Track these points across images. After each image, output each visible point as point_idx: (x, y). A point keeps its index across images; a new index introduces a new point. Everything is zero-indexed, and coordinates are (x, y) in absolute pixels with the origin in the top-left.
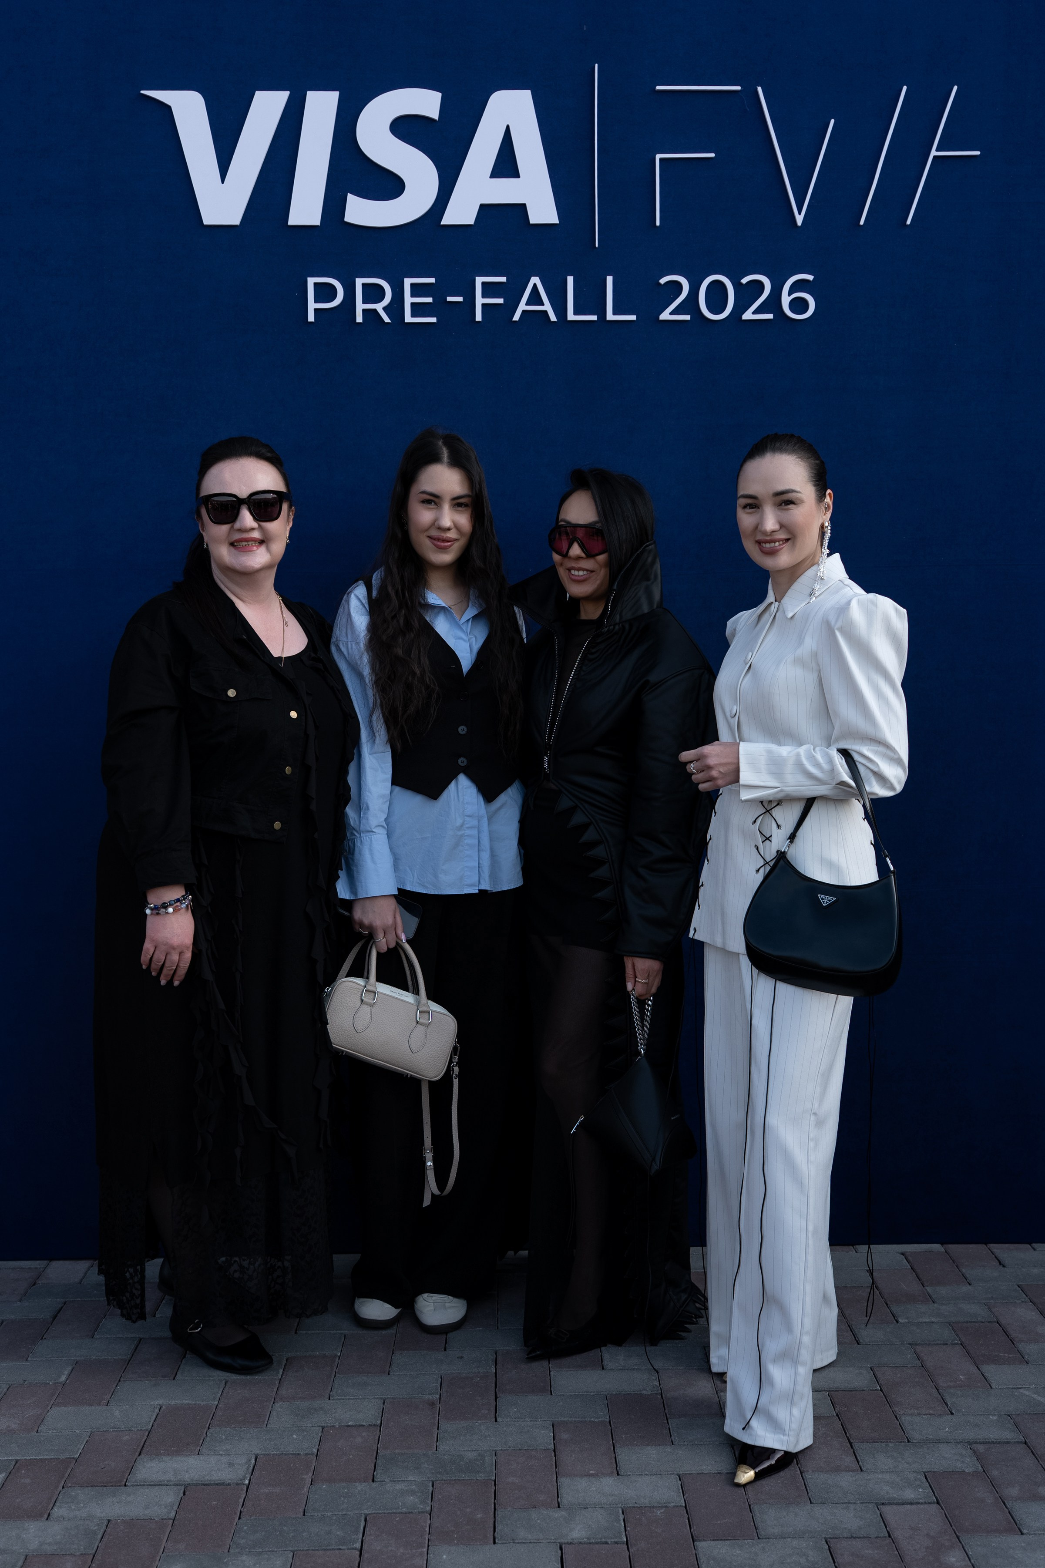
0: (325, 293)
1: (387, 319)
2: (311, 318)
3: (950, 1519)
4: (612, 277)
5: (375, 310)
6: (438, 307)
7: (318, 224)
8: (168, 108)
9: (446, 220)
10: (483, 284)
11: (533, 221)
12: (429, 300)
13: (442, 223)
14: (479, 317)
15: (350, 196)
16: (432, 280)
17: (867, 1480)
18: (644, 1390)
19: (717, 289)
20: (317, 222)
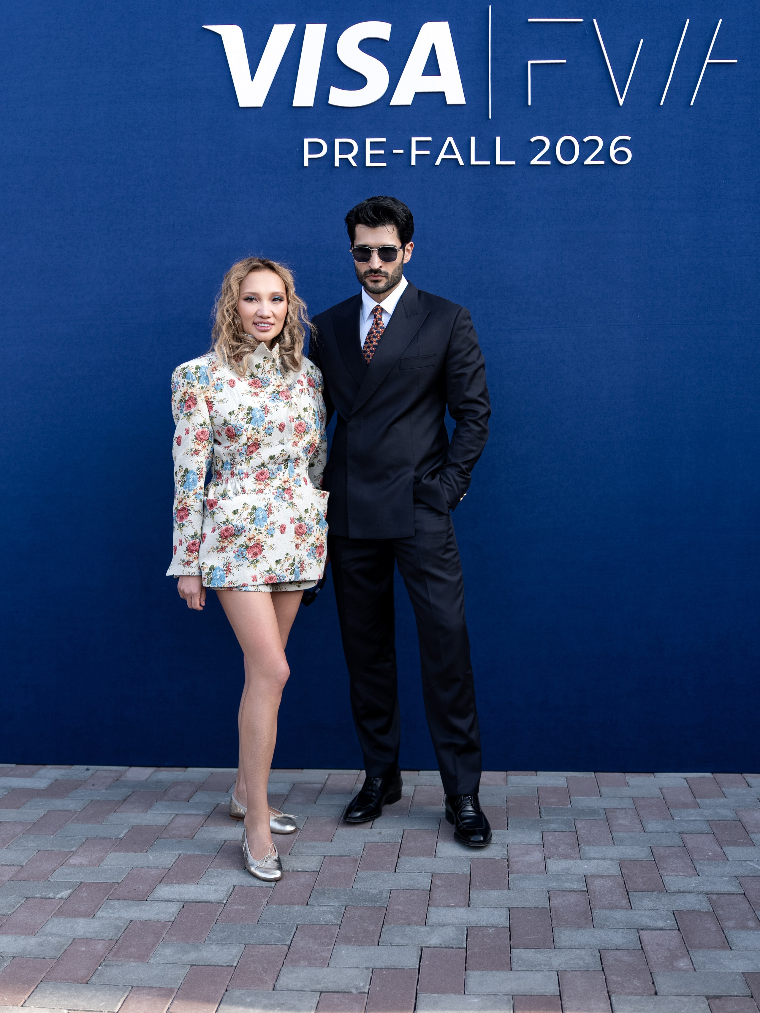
0: (315, 148)
1: (354, 164)
2: (306, 164)
3: (685, 940)
4: (499, 137)
5: (347, 159)
6: (388, 156)
7: (312, 105)
8: (220, 36)
9: (394, 101)
10: (417, 142)
11: (449, 101)
12: (382, 152)
13: (392, 103)
14: (413, 163)
15: (332, 87)
16: (384, 140)
17: (634, 914)
18: (497, 856)
19: (568, 145)
20: (311, 104)
